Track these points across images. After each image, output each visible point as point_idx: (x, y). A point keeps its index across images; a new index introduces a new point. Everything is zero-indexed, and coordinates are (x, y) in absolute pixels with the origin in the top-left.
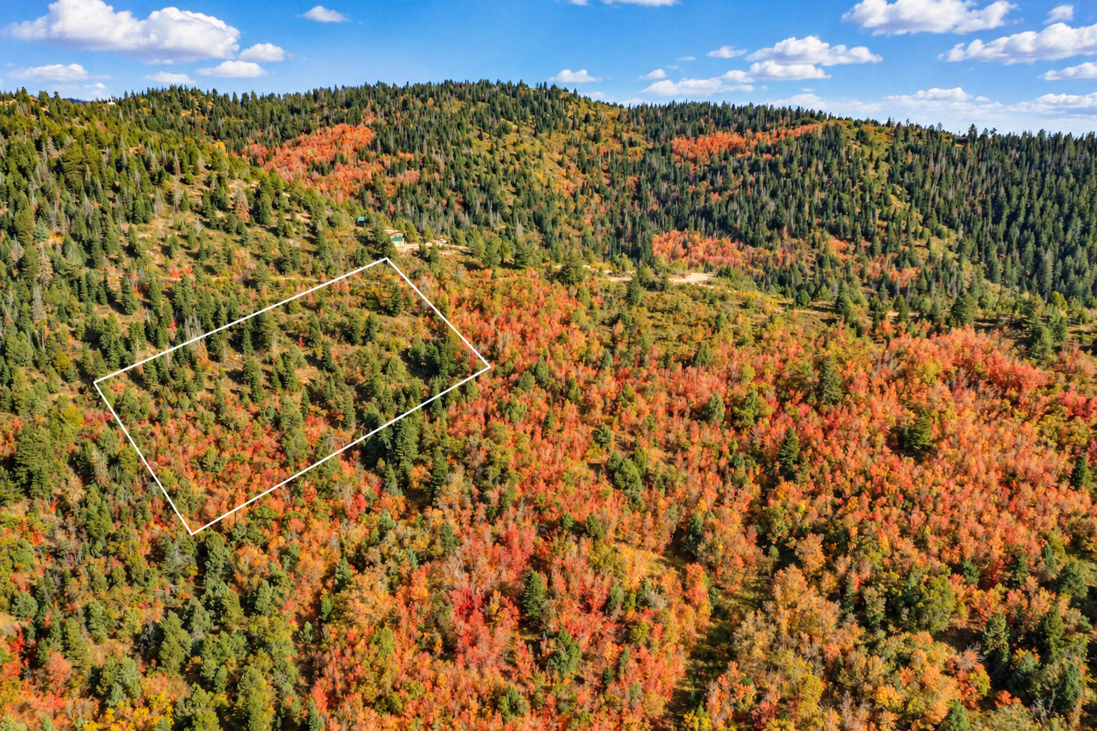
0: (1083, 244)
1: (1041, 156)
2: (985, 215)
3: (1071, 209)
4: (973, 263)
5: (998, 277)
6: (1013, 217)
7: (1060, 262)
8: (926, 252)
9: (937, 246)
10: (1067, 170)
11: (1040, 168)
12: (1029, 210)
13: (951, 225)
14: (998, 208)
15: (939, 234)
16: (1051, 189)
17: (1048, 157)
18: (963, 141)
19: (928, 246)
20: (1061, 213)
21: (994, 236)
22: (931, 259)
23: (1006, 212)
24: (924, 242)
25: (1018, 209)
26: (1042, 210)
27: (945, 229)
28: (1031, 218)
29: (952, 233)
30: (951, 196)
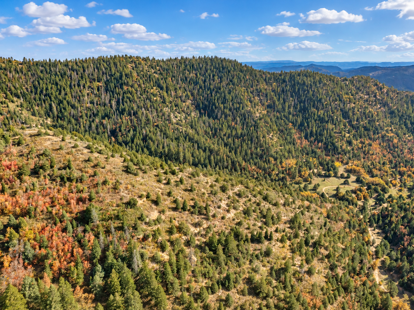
0: (65, 99)
1: (50, 69)
2: (32, 92)
3: (61, 87)
4: (28, 111)
5: (37, 114)
6: (41, 92)
7: (58, 107)
8: (7, 109)
9: (12, 106)
10: (58, 73)
11: (50, 73)
12: (47, 89)
13: (18, 97)
14: (36, 89)
15: (13, 102)
16: (53, 81)
17: (52, 69)
18: (21, 64)
19: (8, 106)
20: (58, 89)
21: (35, 99)
22: (9, 112)
23: (39, 90)
24: (6, 105)
25: (43, 88)
26: (51, 88)
27: (15, 99)
28: (48, 92)
29: (18, 100)
30: (17, 86)
